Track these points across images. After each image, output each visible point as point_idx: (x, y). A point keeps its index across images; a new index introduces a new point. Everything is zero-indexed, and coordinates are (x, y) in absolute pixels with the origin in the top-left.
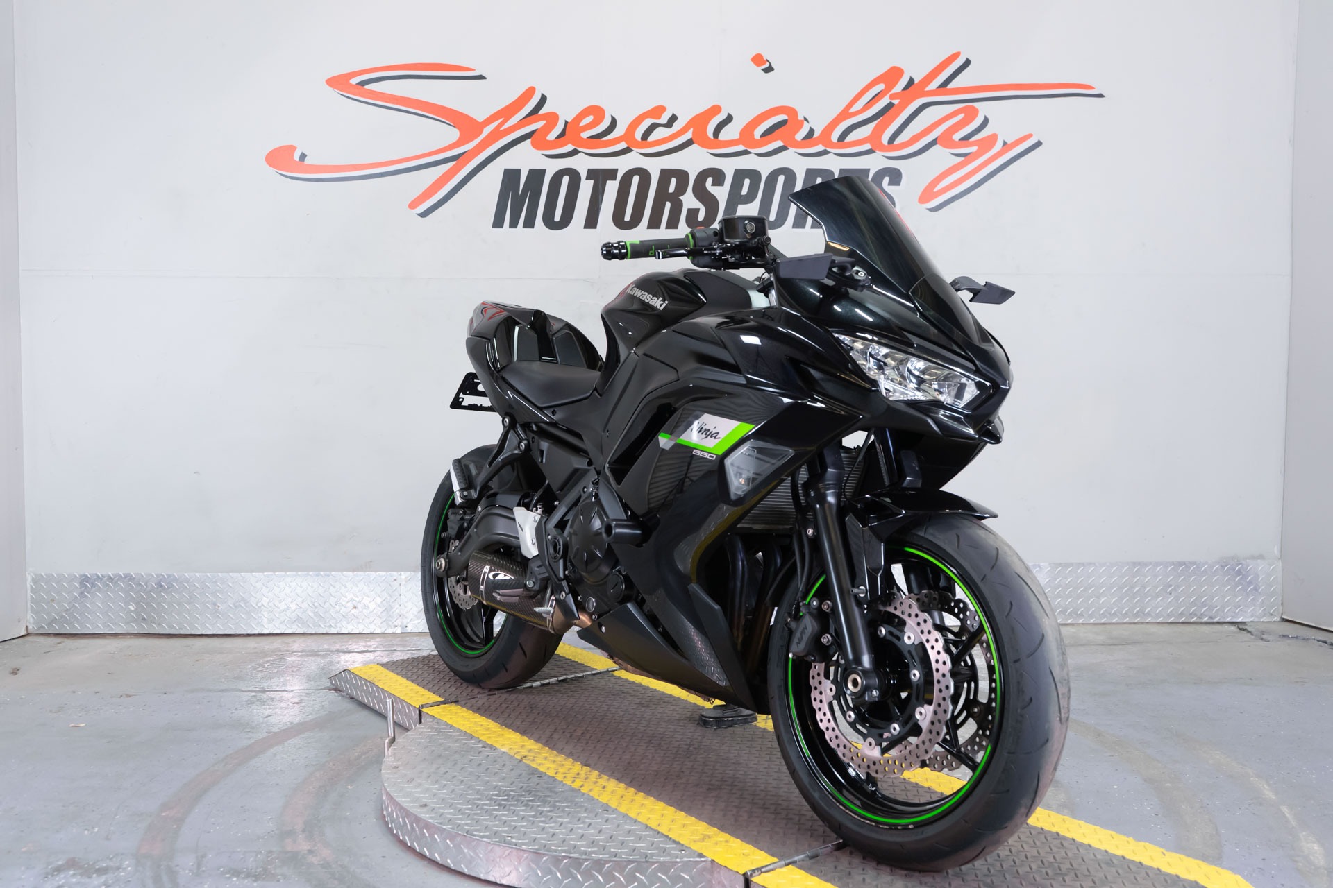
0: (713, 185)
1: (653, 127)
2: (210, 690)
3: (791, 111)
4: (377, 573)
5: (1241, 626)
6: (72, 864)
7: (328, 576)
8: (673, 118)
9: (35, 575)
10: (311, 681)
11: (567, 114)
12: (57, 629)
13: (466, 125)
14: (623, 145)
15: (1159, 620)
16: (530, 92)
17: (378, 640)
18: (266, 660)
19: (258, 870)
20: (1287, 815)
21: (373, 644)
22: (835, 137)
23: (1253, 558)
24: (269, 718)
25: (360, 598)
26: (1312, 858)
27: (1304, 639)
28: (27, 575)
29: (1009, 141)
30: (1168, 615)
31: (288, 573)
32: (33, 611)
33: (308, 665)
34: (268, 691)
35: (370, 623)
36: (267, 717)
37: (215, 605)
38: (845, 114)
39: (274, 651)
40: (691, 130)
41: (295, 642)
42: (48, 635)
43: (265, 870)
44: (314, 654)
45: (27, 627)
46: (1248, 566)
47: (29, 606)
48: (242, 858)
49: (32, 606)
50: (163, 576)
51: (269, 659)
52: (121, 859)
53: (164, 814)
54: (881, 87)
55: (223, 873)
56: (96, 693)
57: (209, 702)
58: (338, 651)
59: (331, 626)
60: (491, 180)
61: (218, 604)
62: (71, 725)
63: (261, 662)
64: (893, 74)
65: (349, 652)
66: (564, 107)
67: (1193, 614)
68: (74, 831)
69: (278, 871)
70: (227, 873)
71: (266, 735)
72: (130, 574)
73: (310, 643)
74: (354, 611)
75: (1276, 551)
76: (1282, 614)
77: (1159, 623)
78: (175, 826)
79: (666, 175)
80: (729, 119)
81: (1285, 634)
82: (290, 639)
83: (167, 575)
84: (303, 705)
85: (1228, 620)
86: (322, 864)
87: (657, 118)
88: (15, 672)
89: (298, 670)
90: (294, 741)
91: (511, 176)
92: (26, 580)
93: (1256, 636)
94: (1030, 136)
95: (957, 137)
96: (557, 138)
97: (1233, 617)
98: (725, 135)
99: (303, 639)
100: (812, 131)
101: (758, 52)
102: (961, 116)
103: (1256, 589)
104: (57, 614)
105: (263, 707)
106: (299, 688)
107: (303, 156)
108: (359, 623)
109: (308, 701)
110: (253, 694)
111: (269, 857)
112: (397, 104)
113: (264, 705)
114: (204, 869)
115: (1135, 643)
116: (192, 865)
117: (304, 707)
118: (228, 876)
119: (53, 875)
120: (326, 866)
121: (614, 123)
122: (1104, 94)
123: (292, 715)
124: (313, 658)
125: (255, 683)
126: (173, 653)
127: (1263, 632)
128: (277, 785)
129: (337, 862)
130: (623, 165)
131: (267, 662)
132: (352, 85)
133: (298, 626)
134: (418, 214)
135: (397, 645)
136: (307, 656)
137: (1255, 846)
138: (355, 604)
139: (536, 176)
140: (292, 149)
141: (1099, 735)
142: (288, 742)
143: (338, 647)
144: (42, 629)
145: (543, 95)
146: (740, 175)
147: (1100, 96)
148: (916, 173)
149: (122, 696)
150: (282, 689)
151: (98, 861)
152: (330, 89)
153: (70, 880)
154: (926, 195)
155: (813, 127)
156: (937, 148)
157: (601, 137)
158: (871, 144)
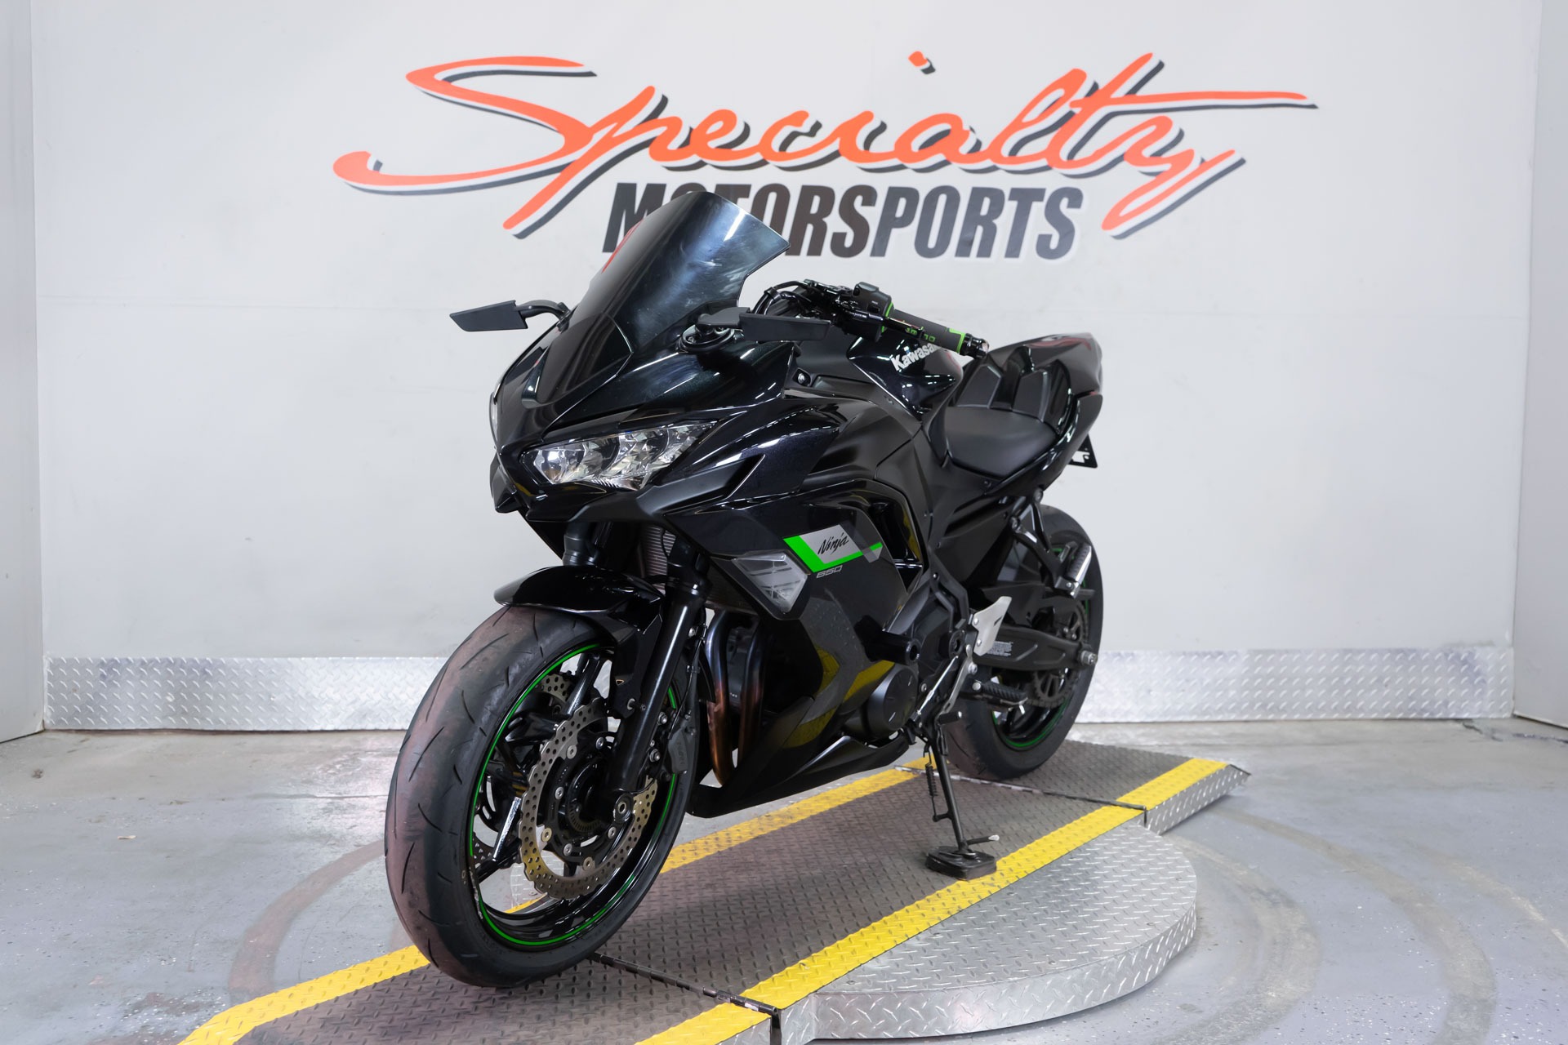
0: (863, 205)
1: (793, 136)
2: (278, 796)
3: (955, 120)
5: (1468, 724)
6: (153, 1000)
7: (405, 661)
8: (817, 126)
9: (54, 660)
11: (691, 119)
12: (79, 723)
13: (573, 131)
14: (757, 157)
15: (1374, 716)
16: (649, 92)
18: (336, 760)
20: (1562, 940)
22: (1005, 150)
23: (1482, 645)
24: (354, 828)
27: (1542, 738)
28: (44, 660)
29: (1208, 159)
30: (1384, 711)
31: (357, 658)
32: (51, 702)
34: (346, 797)
36: (351, 827)
37: (269, 695)
38: (1017, 124)
39: (344, 750)
40: (838, 140)
41: (366, 739)
42: (68, 731)
45: (43, 721)
46: (1475, 654)
47: (46, 698)
49: (49, 697)
50: (207, 661)
51: (339, 759)
53: (252, 942)
54: (1059, 93)
56: (140, 799)
57: (278, 809)
60: (601, 195)
61: (274, 695)
62: (118, 837)
63: (330, 763)
64: (1074, 79)
66: (689, 111)
67: (1413, 710)
68: (148, 961)
71: (353, 849)
72: (168, 658)
73: (385, 741)
75: (1508, 636)
76: (1513, 710)
77: (1373, 719)
78: (268, 956)
79: (808, 192)
80: (882, 128)
81: (1520, 732)
82: (360, 736)
85: (1452, 715)
87: (797, 125)
88: (38, 774)
89: (376, 773)
91: (625, 192)
92: (43, 666)
93: (1486, 735)
94: (1231, 153)
95: (1147, 152)
96: (681, 147)
97: (1457, 713)
98: (878, 146)
100: (978, 144)
101: (918, 50)
102: (1152, 129)
103: (1484, 681)
104: (80, 707)
105: (345, 816)
106: (381, 794)
107: (378, 165)
110: (329, 800)
112: (491, 104)
113: (345, 813)
115: (1348, 743)
119: (133, 1013)
121: (747, 130)
122: (1317, 105)
125: (328, 788)
126: (224, 752)
127: (1493, 731)
130: (757, 180)
131: (338, 763)
132: (437, 82)
133: (369, 721)
134: (515, 235)
136: (385, 756)
137: (1532, 975)
139: (655, 192)
140: (365, 156)
141: (1330, 848)
144: (61, 724)
145: (663, 96)
146: (894, 194)
147: (1313, 107)
148: (1100, 194)
149: (172, 803)
150: (364, 795)
151: (185, 996)
152: (410, 85)
153: (154, 1019)
154: (1111, 220)
155: (981, 139)
156: (1124, 165)
157: (732, 147)
158: (1048, 160)
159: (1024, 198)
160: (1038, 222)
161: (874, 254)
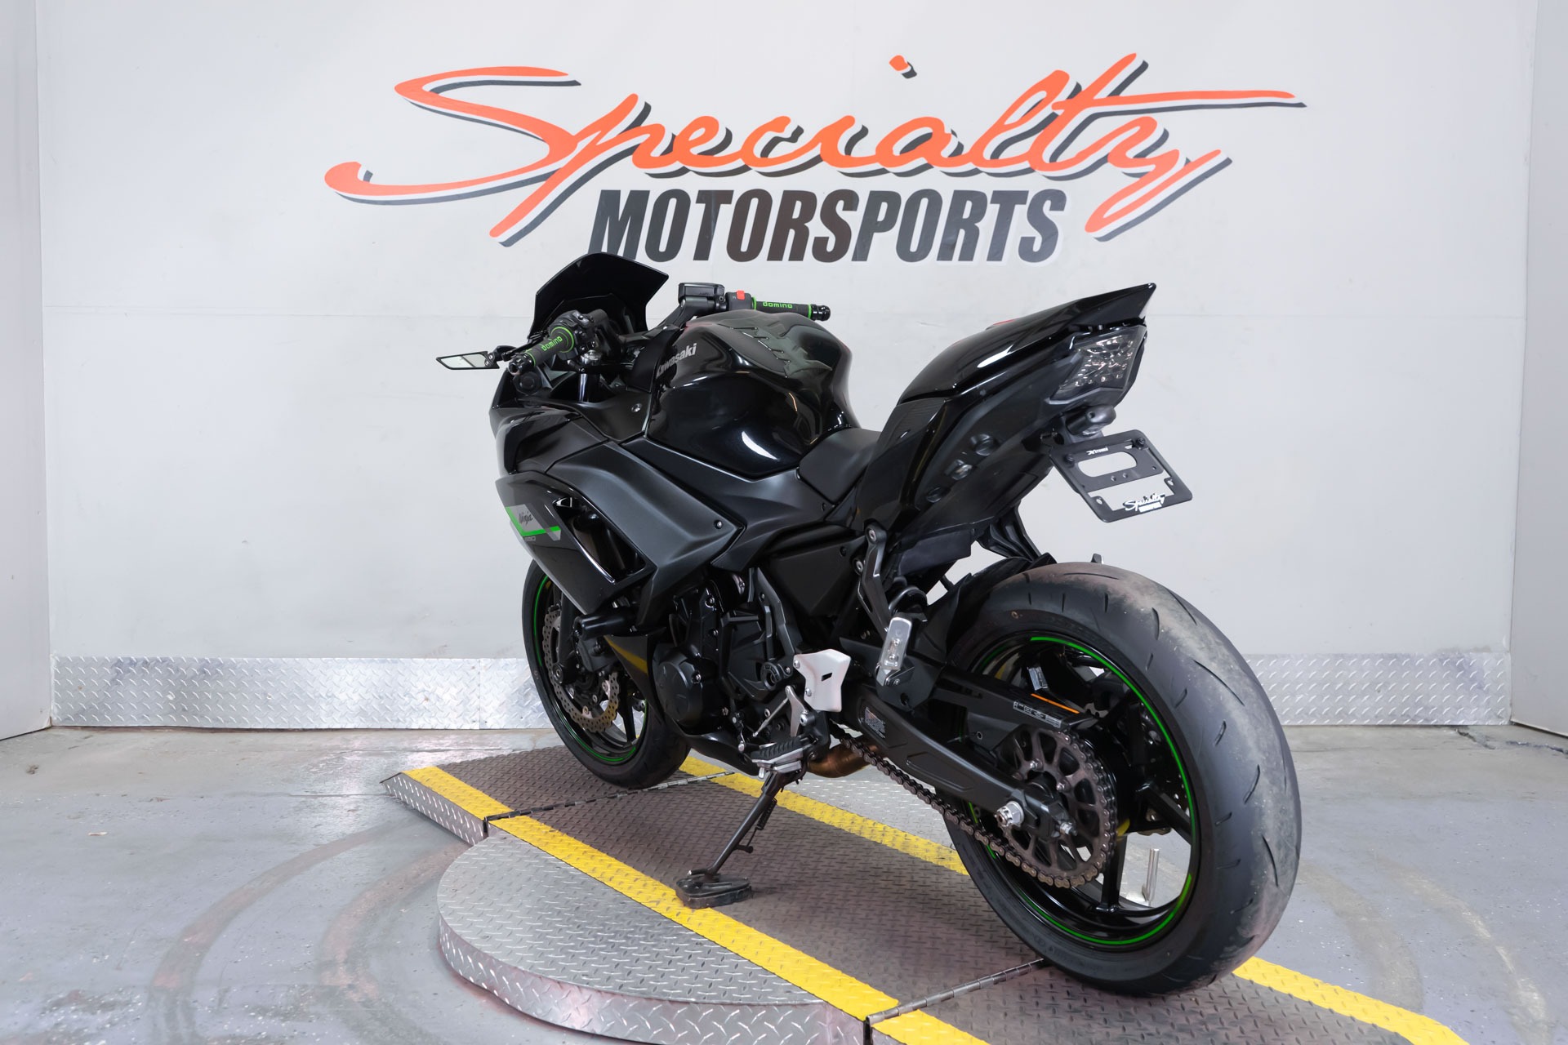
0: (844, 209)
1: (775, 141)
2: (253, 794)
3: (936, 123)
4: (453, 660)
5: (1462, 730)
6: (75, 997)
7: (396, 662)
8: (799, 132)
9: (60, 658)
10: (371, 784)
11: (674, 126)
12: (85, 720)
13: (557, 139)
14: (739, 163)
15: (1366, 722)
16: (633, 99)
17: (453, 737)
18: (321, 759)
19: (289, 1008)
20: (1504, 958)
21: (447, 742)
22: (987, 153)
23: (1477, 650)
24: (318, 827)
25: (432, 687)
26: (1530, 1009)
27: (1536, 746)
28: (51, 659)
29: (1192, 159)
30: (1376, 717)
31: (350, 659)
32: (57, 699)
33: (369, 766)
34: (319, 796)
35: (444, 718)
36: (316, 826)
37: (265, 694)
38: (999, 127)
39: (332, 749)
40: (820, 145)
41: (356, 738)
42: (75, 728)
43: (296, 1008)
44: (378, 753)
45: (51, 718)
46: (1471, 660)
47: (53, 694)
48: (271, 993)
49: (56, 694)
50: (207, 661)
51: (325, 758)
52: (132, 993)
53: (186, 940)
54: (1042, 95)
55: (248, 1011)
56: (123, 796)
57: (251, 807)
58: (405, 750)
59: (398, 721)
60: (586, 203)
61: (270, 694)
62: (90, 834)
63: (315, 761)
64: (1058, 79)
65: (418, 751)
66: (671, 118)
67: (1407, 716)
68: (81, 958)
69: (312, 1009)
70: (251, 1012)
71: (313, 848)
72: (168, 658)
73: (374, 740)
74: (425, 704)
75: (1505, 642)
76: (1511, 717)
77: (1365, 726)
78: (197, 955)
79: (789, 197)
80: (864, 132)
81: (1513, 740)
82: (352, 735)
83: (211, 659)
84: (358, 812)
85: (1447, 723)
86: (363, 1002)
87: (779, 131)
88: (33, 770)
89: (356, 772)
90: (344, 855)
91: (609, 199)
92: (50, 665)
93: (1479, 742)
94: (1217, 153)
95: (1131, 153)
96: (664, 154)
97: (1452, 719)
98: (859, 150)
99: (366, 735)
100: (960, 147)
101: (898, 54)
102: (1136, 129)
103: (1480, 687)
104: (85, 704)
105: (313, 814)
106: (355, 793)
107: (368, 175)
108: (431, 717)
109: (366, 808)
110: (303, 799)
111: (303, 992)
112: (478, 114)
113: (314, 812)
114: (226, 1005)
115: (1335, 750)
116: (213, 1001)
117: (360, 815)
118: (253, 1014)
119: (51, 1011)
120: (368, 1004)
121: (729, 136)
122: (1305, 104)
123: (345, 825)
124: (375, 758)
125: (306, 786)
126: (216, 751)
127: (1487, 738)
128: (320, 906)
129: (381, 999)
130: (739, 186)
131: (323, 761)
132: (425, 93)
133: (361, 720)
134: (501, 243)
135: (473, 743)
136: (370, 755)
137: (1464, 995)
138: (427, 696)
139: (638, 198)
140: (356, 166)
142: (338, 856)
143: (406, 744)
144: (68, 721)
145: (646, 104)
146: (876, 198)
147: (1301, 105)
148: (1084, 196)
149: (152, 800)
150: (337, 794)
151: (105, 994)
152: (400, 97)
153: (71, 1016)
154: (1095, 222)
155: (962, 142)
156: (1107, 167)
157: (714, 154)
158: (1030, 162)
159: (1008, 201)
160: (1020, 225)
161: (855, 258)
